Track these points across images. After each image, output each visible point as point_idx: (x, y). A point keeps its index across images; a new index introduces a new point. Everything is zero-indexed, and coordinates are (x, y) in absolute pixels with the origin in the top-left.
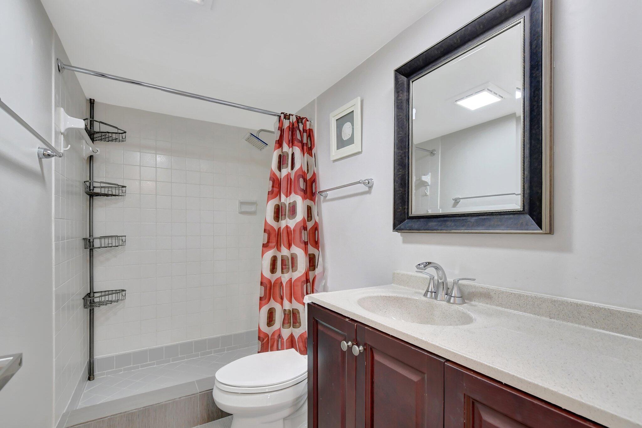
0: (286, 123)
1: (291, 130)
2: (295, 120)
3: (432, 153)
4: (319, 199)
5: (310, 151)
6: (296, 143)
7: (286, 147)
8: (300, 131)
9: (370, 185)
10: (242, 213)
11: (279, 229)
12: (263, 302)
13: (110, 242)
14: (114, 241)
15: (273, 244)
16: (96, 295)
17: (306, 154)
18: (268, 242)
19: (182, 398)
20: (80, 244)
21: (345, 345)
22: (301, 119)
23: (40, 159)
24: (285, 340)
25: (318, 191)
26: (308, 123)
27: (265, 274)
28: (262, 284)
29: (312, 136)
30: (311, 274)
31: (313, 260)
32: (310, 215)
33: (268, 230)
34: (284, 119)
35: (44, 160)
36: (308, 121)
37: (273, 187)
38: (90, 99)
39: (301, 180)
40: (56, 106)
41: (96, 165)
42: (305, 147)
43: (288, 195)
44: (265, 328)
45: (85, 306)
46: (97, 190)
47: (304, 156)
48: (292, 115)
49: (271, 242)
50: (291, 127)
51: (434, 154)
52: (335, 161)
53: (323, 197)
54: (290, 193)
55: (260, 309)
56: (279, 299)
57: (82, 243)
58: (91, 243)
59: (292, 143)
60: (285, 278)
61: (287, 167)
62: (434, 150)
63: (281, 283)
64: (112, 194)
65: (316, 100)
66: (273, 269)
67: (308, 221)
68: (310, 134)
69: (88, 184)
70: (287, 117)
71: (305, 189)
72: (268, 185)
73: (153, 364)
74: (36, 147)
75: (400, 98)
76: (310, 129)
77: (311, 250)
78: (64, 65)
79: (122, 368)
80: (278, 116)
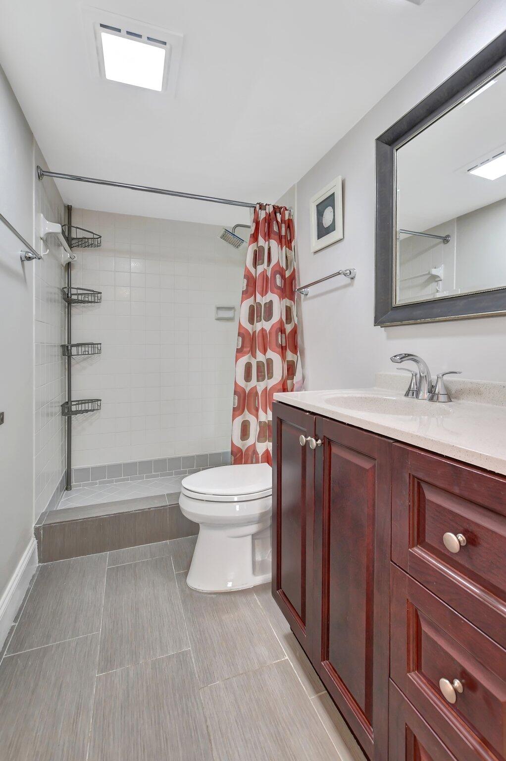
0: (262, 215)
1: (267, 221)
2: (271, 209)
3: (446, 240)
4: (300, 298)
5: (290, 244)
6: (272, 235)
7: (261, 241)
8: (277, 222)
9: (352, 276)
10: (218, 319)
11: (254, 333)
12: (237, 413)
13: (87, 349)
14: (90, 349)
15: (247, 349)
16: (73, 403)
17: (284, 248)
18: (243, 346)
19: (152, 509)
20: (58, 351)
21: (303, 439)
22: (279, 208)
23: (22, 261)
24: (260, 455)
25: (298, 288)
26: (287, 213)
27: (238, 382)
28: (235, 393)
29: (291, 226)
30: (289, 382)
31: (292, 368)
32: (289, 317)
33: (242, 333)
34: (260, 210)
35: (26, 263)
36: (287, 210)
37: (247, 285)
38: (68, 206)
39: (278, 276)
40: (37, 212)
41: (73, 272)
42: (283, 240)
43: (264, 293)
44: (238, 443)
45: (63, 414)
46: (74, 297)
47: (282, 249)
48: (269, 205)
49: (246, 347)
50: (267, 218)
51: (448, 241)
52: (316, 252)
53: (303, 295)
54: (266, 292)
55: (233, 420)
56: (254, 411)
57: (60, 350)
58: (69, 351)
59: (268, 236)
60: (261, 387)
61: (263, 263)
62: (448, 236)
63: (257, 393)
64: (88, 301)
65: (296, 185)
66: (248, 377)
67: (286, 324)
68: (289, 225)
69: (66, 290)
70: (262, 207)
71: (283, 287)
72: (243, 284)
73: (128, 480)
74: (20, 250)
75: (383, 170)
76: (289, 220)
77: (290, 356)
78: (43, 171)
79: (98, 481)
80: (254, 207)
